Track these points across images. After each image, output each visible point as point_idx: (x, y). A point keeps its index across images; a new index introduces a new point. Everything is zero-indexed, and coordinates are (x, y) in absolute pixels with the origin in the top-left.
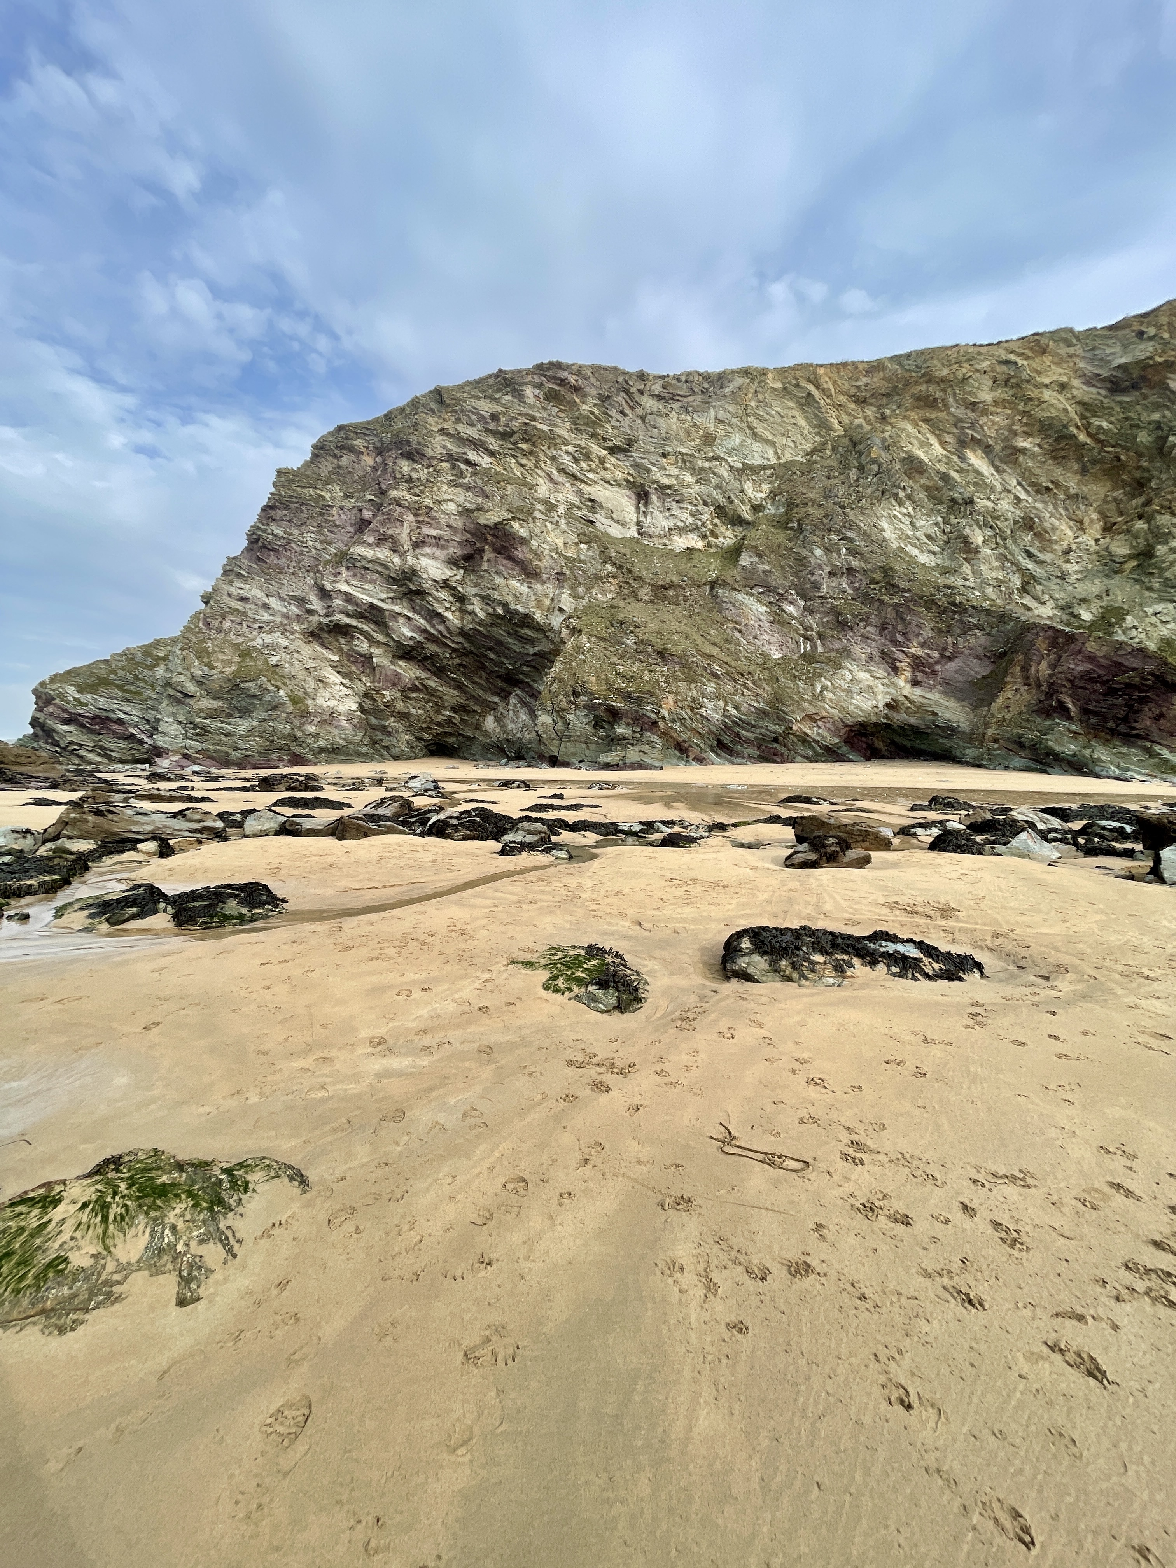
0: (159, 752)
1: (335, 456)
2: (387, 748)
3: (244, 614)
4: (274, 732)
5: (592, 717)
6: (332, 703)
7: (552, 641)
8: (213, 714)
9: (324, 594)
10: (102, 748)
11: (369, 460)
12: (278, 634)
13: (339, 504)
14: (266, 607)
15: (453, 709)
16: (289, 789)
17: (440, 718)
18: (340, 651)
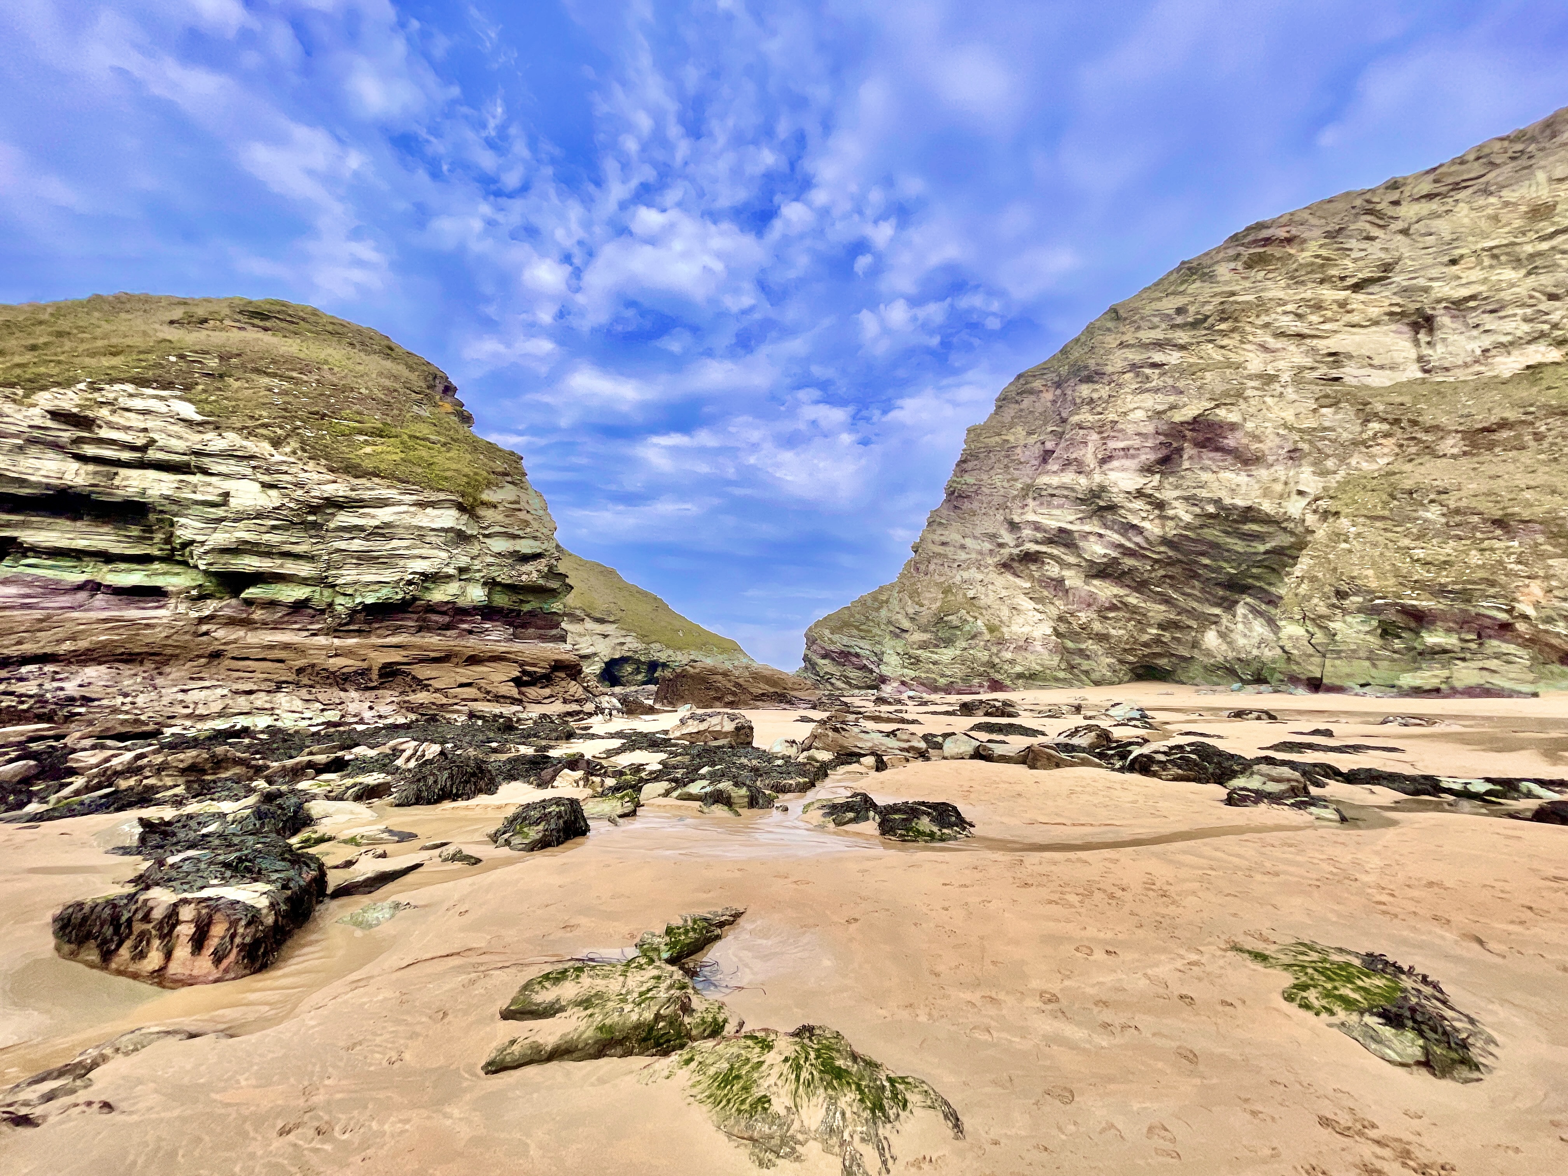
0: (883, 680)
1: (1017, 402)
2: (1087, 673)
3: (945, 556)
4: (974, 660)
5: (1375, 623)
6: (1026, 629)
7: (1292, 533)
8: (924, 646)
9: (1014, 526)
10: (846, 677)
11: (1048, 396)
12: (973, 570)
13: (1022, 443)
14: (963, 547)
15: (1161, 626)
16: (987, 714)
17: (1145, 638)
18: (1032, 578)
